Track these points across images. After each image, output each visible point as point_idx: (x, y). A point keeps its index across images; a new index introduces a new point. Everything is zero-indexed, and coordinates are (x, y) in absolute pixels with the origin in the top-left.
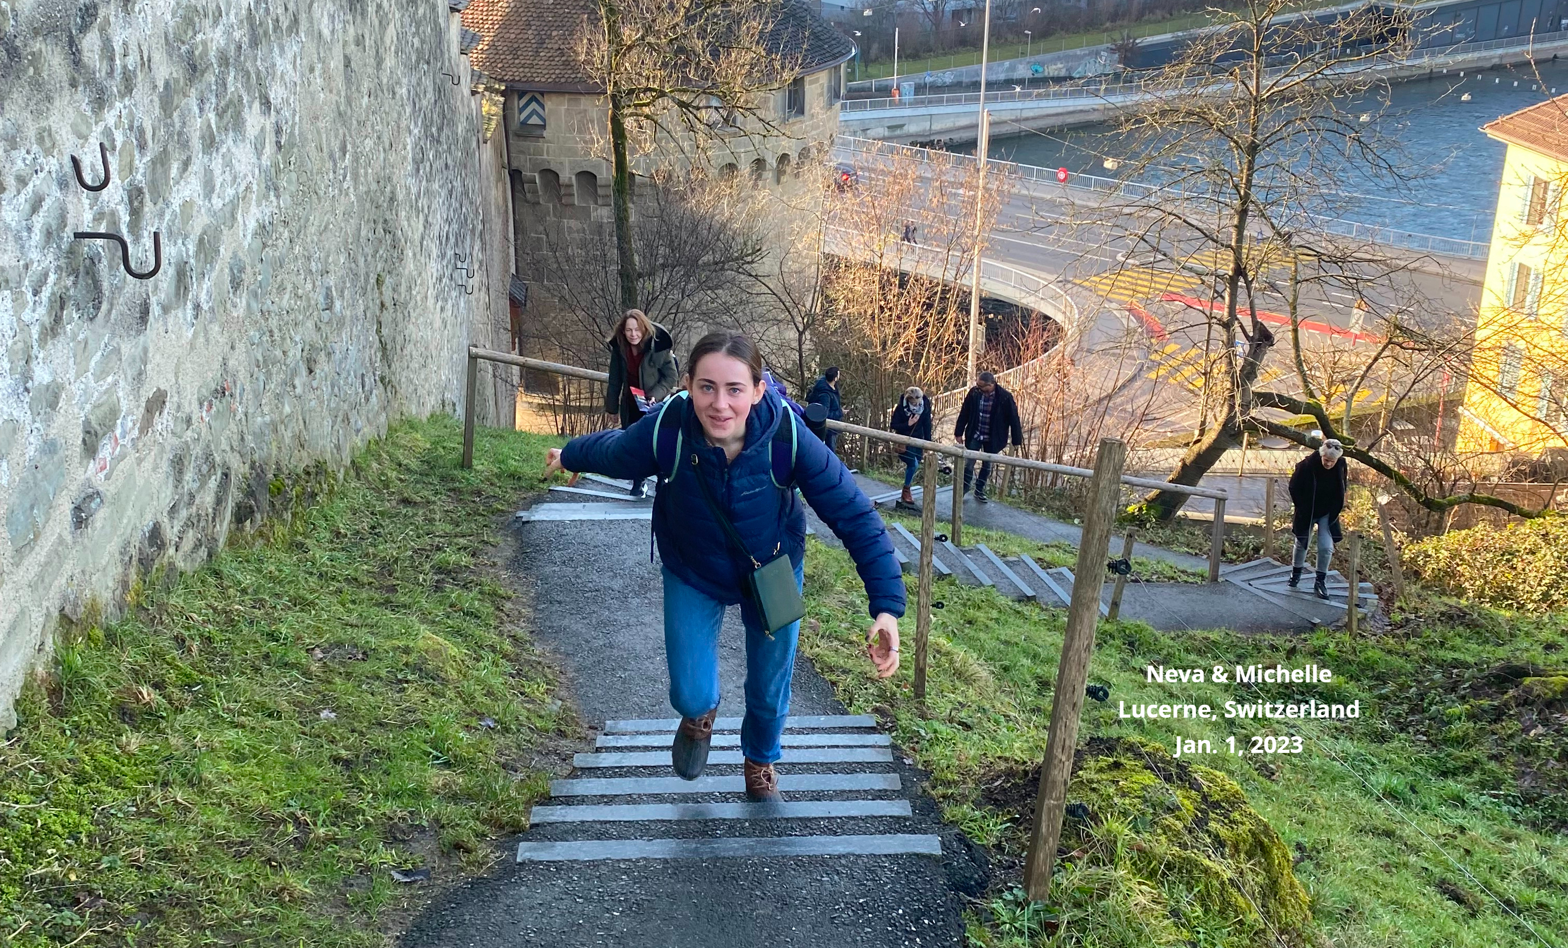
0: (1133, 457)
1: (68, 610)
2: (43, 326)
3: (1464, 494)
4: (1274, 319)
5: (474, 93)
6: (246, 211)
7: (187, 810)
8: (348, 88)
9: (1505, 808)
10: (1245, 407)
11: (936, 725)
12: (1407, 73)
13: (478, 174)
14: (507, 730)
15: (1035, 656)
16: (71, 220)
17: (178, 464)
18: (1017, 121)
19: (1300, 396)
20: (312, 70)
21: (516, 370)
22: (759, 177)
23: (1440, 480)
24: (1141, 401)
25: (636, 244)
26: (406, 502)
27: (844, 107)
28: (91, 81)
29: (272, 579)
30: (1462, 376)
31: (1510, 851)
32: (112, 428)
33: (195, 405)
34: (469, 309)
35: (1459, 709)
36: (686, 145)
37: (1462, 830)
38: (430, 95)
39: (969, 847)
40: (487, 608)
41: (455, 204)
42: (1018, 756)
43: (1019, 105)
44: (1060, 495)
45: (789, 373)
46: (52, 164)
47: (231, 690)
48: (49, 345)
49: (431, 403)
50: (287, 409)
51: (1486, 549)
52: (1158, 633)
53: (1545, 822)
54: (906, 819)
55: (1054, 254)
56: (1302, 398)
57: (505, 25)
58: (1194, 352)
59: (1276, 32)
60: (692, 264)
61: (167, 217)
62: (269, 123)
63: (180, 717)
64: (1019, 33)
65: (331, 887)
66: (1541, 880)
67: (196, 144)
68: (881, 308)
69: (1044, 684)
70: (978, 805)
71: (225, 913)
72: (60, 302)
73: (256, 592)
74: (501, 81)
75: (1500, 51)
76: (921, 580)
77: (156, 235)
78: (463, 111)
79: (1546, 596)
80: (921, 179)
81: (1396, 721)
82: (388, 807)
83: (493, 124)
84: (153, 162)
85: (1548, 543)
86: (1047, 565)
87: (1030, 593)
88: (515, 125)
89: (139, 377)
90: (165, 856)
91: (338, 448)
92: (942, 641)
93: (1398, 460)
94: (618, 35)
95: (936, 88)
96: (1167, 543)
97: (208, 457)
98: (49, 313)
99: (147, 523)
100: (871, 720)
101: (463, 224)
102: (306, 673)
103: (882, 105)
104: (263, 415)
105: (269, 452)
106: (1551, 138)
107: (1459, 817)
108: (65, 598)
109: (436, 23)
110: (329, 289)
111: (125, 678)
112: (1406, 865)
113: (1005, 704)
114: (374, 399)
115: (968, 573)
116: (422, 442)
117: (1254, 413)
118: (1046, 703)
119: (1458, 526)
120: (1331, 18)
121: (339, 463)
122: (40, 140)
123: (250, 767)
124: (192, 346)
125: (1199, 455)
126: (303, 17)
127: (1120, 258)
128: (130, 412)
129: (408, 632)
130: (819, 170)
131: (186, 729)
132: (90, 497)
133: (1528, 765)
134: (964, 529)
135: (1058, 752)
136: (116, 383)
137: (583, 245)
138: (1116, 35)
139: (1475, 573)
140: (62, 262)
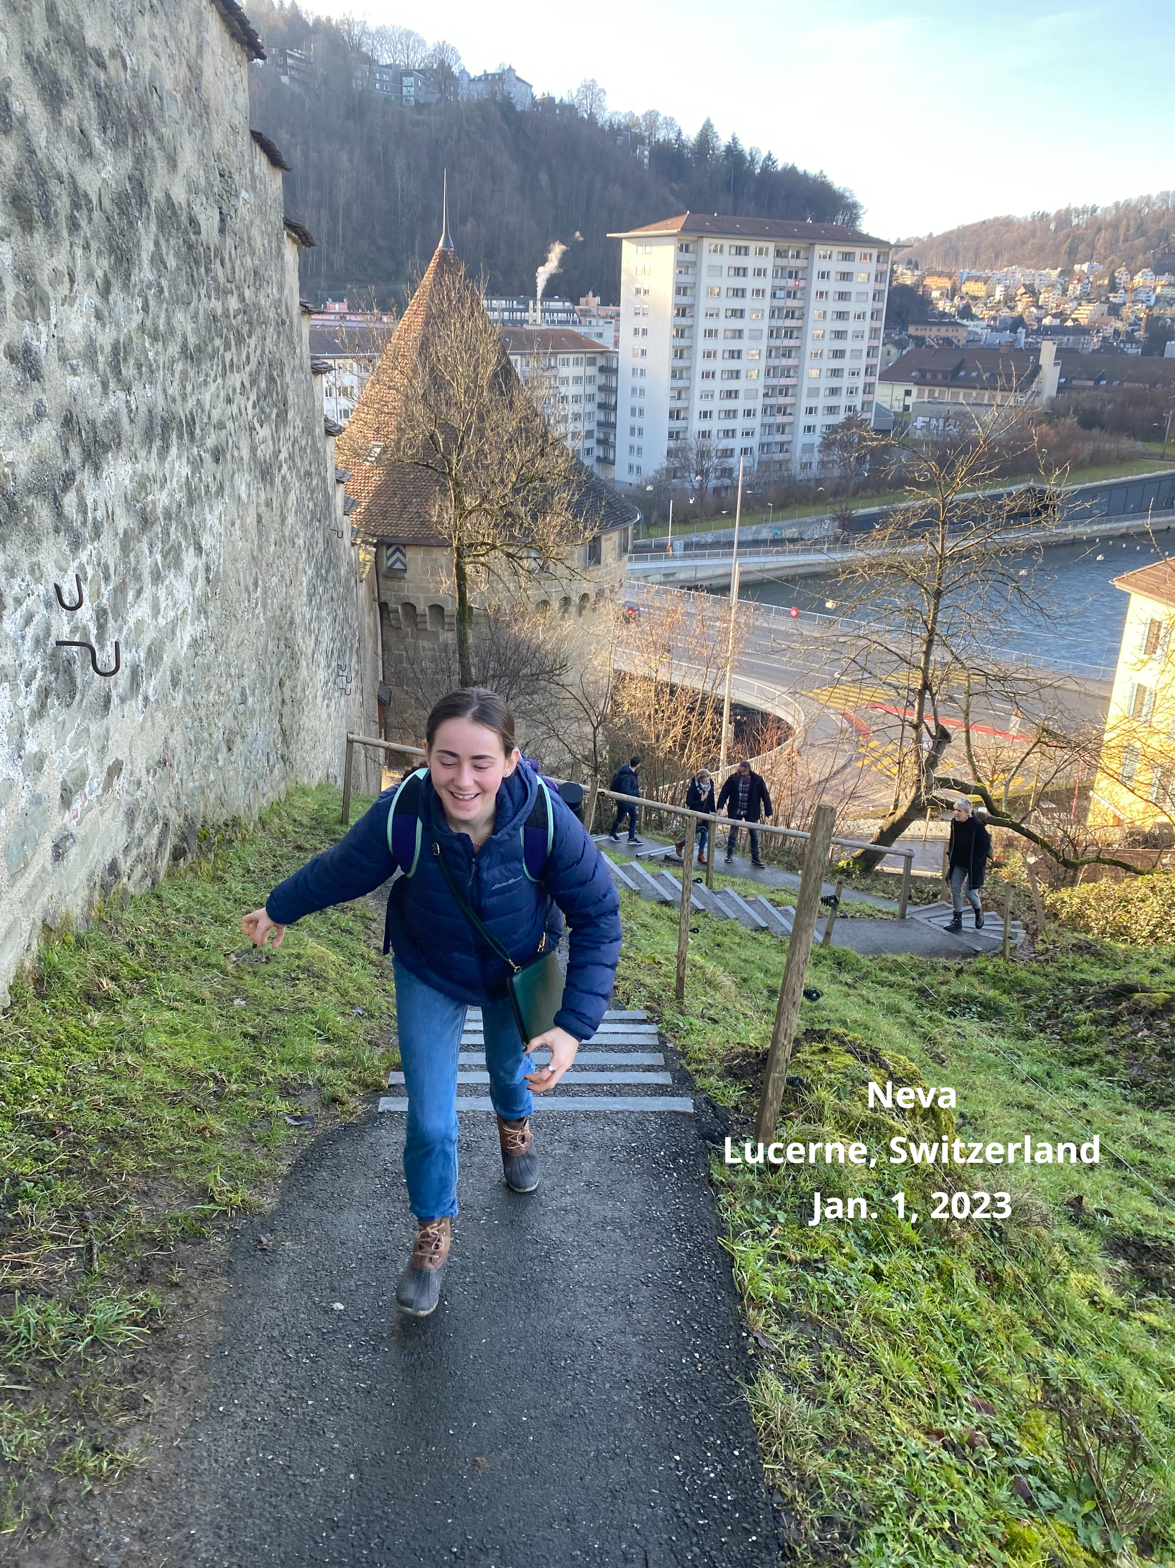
0: (843, 825)
1: (48, 921)
2: (33, 710)
3: (1092, 856)
4: (952, 723)
5: (353, 545)
6: (183, 629)
7: (135, 1069)
8: (260, 538)
9: (1118, 1090)
10: (929, 788)
11: (692, 1019)
12: (1056, 539)
13: (355, 604)
14: (372, 1016)
15: (767, 971)
16: (54, 632)
17: (131, 815)
18: (761, 571)
19: (969, 780)
20: (233, 524)
21: (382, 752)
22: (566, 611)
23: (1074, 846)
24: (850, 784)
25: (473, 660)
26: (299, 848)
27: (630, 559)
28: (69, 529)
29: (199, 902)
30: (1093, 768)
31: (1120, 1122)
32: (82, 787)
33: (144, 772)
34: (347, 706)
35: (1084, 1016)
36: (512, 586)
37: (1085, 1105)
38: (321, 545)
39: (714, 1108)
40: (358, 927)
41: (338, 628)
42: (753, 1042)
43: (763, 559)
44: (788, 853)
45: (586, 758)
46: (41, 589)
47: (167, 982)
48: (37, 724)
49: (319, 775)
50: (212, 777)
51: (1108, 898)
52: (859, 956)
53: (1147, 1102)
54: (667, 1086)
55: (785, 672)
56: (973, 783)
57: (378, 493)
58: (891, 747)
59: (957, 506)
60: (515, 676)
61: (125, 631)
62: (201, 564)
63: (130, 1002)
64: (764, 505)
65: (240, 1128)
66: (1144, 1144)
67: (147, 578)
68: (656, 711)
69: (773, 992)
70: (721, 1077)
71: (162, 1145)
72: (45, 693)
73: (187, 911)
74: (374, 536)
75: (1127, 524)
76: (682, 912)
77: (117, 644)
78: (345, 558)
79: (1152, 933)
80: (688, 614)
81: (1036, 1024)
82: (284, 1070)
83: (367, 569)
84: (115, 590)
85: (1155, 893)
86: (777, 904)
87: (764, 924)
88: (383, 569)
89: (103, 750)
90: (119, 1102)
91: (249, 807)
92: (697, 958)
93: (1043, 831)
94: (461, 502)
95: (700, 546)
96: (868, 889)
97: (153, 810)
98: (37, 701)
99: (108, 858)
100: (643, 1015)
101: (344, 642)
102: (224, 972)
103: (659, 558)
104: (194, 781)
105: (198, 808)
106: (1164, 588)
107: (1082, 1096)
108: (46, 912)
109: (326, 491)
110: (243, 688)
111: (91, 972)
112: (1041, 1130)
113: (744, 1005)
114: (276, 771)
115: (718, 909)
116: (311, 804)
117: (935, 793)
118: (774, 1006)
119: (1087, 880)
120: (999, 497)
121: (250, 818)
122: (32, 572)
123: (182, 1039)
124: (142, 728)
125: (893, 824)
126: (227, 484)
127: (836, 675)
128: (96, 776)
129: (299, 942)
130: (611, 606)
131: (135, 1010)
132: (66, 838)
133: (1136, 1059)
134: (715, 876)
135: (781, 1037)
136: (86, 754)
137: (433, 660)
138: (837, 508)
139: (1099, 915)
140: (47, 663)
